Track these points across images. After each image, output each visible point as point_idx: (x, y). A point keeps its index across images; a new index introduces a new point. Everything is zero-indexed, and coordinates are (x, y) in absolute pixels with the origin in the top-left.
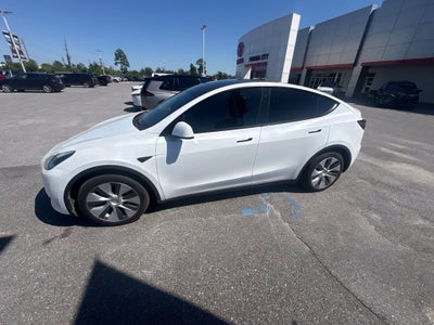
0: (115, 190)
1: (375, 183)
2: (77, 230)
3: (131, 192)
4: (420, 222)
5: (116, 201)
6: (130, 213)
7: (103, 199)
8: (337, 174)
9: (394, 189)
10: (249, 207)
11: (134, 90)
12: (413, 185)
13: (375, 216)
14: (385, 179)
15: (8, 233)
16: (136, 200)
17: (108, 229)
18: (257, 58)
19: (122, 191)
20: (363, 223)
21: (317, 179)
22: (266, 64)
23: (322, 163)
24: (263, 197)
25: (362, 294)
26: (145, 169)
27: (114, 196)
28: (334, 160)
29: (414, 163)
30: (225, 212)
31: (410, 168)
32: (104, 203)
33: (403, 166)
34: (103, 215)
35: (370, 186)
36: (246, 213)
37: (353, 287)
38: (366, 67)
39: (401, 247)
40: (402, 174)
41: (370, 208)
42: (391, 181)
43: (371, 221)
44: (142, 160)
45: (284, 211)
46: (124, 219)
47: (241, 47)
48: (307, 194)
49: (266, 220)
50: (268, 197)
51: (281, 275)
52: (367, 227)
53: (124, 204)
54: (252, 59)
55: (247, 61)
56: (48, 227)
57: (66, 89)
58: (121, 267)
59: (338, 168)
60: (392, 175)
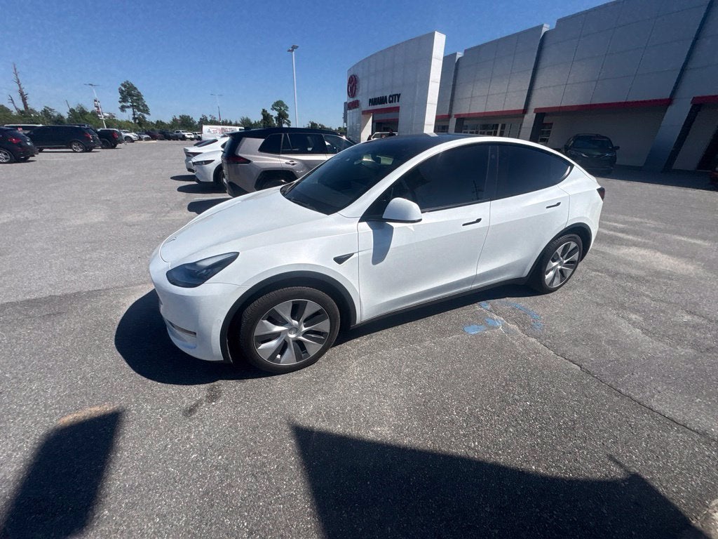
0: (296, 313)
1: (615, 275)
3: (317, 313)
4: (687, 318)
6: (313, 347)
7: (277, 329)
8: (573, 265)
9: (637, 279)
10: (470, 324)
12: (658, 274)
13: (633, 316)
14: (622, 269)
16: (325, 326)
18: (382, 100)
19: (308, 312)
20: (624, 326)
21: (551, 273)
22: (397, 109)
23: (559, 251)
24: (483, 307)
25: (669, 413)
27: (295, 322)
28: (573, 245)
29: (644, 246)
30: (443, 333)
31: (643, 252)
33: (633, 250)
35: (609, 279)
36: (473, 331)
37: (654, 404)
39: (681, 350)
40: (639, 260)
41: (622, 306)
42: (634, 272)
43: (634, 324)
44: (340, 260)
45: (522, 323)
46: (305, 360)
47: (353, 84)
48: (538, 298)
49: (502, 338)
50: (489, 307)
52: (630, 329)
53: (305, 334)
54: (373, 102)
55: (365, 105)
57: (40, 157)
59: (576, 256)
60: (629, 264)
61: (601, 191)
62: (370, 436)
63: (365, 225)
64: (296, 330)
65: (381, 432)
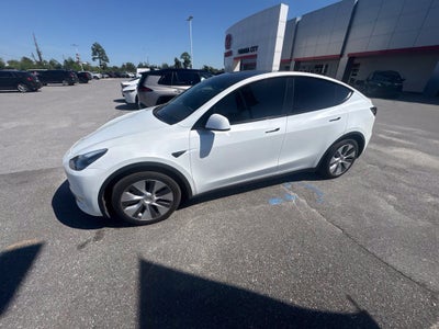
0: (149, 187)
1: (384, 167)
2: (109, 232)
3: (164, 189)
4: (431, 199)
5: (149, 199)
6: (163, 210)
7: (137, 198)
8: (351, 160)
9: (400, 171)
10: (274, 197)
11: (124, 86)
12: (416, 167)
13: (390, 197)
14: (390, 163)
15: (35, 241)
16: (170, 196)
17: (141, 228)
18: (246, 50)
19: (157, 187)
20: (382, 204)
21: (335, 166)
22: (256, 56)
23: (340, 150)
24: (285, 187)
25: (400, 268)
26: (179, 164)
27: (149, 194)
28: (351, 147)
29: (411, 147)
30: (254, 203)
31: (410, 152)
32: (137, 202)
33: (403, 150)
34: (136, 215)
35: (379, 170)
36: (274, 203)
37: (390, 260)
38: (352, 58)
39: (421, 223)
40: (405, 157)
41: (384, 189)
42: (397, 165)
43: (390, 202)
44: (176, 155)
45: (309, 198)
46: (157, 217)
47: (229, 39)
48: (325, 182)
49: (293, 208)
50: (290, 186)
51: (324, 257)
52: (386, 206)
53: (157, 201)
54: (241, 51)
55: (235, 54)
56: (76, 231)
58: (168, 263)
59: (353, 154)
60: (397, 160)
61: (374, 110)
62: (187, 269)
63: (195, 132)
64: (150, 198)
65: (195, 268)
